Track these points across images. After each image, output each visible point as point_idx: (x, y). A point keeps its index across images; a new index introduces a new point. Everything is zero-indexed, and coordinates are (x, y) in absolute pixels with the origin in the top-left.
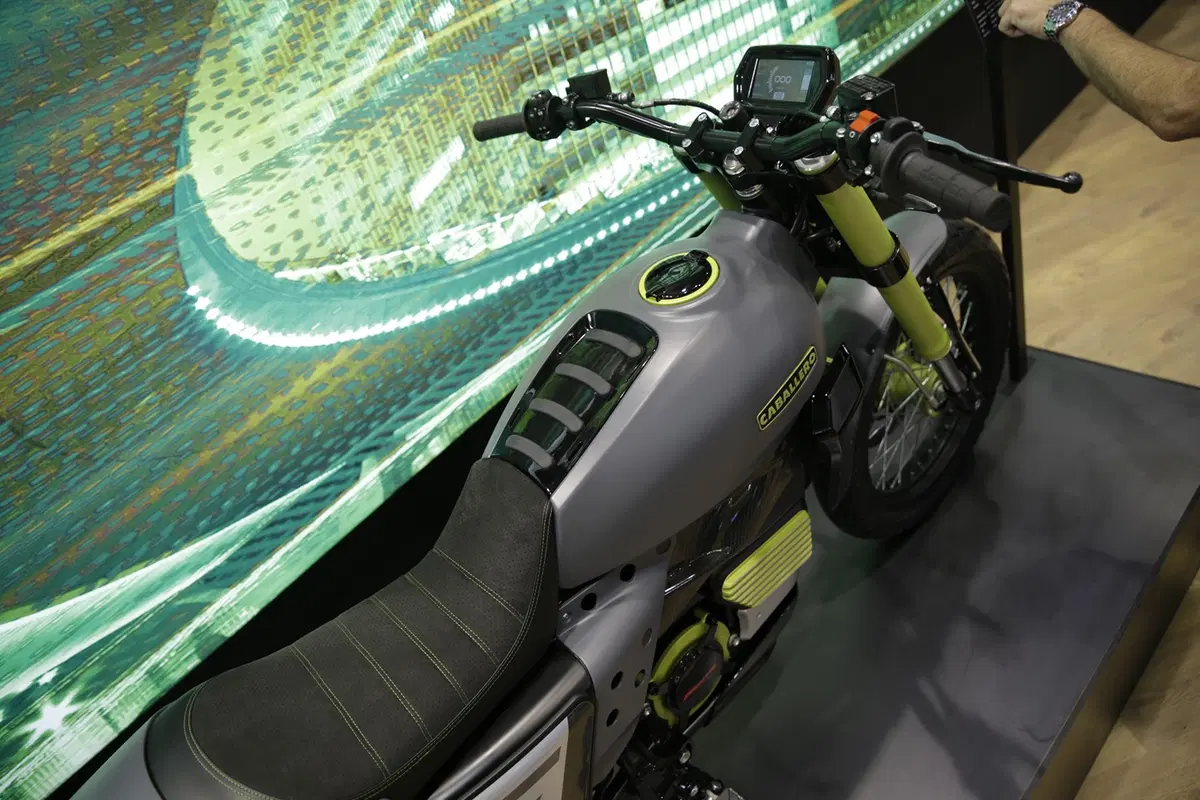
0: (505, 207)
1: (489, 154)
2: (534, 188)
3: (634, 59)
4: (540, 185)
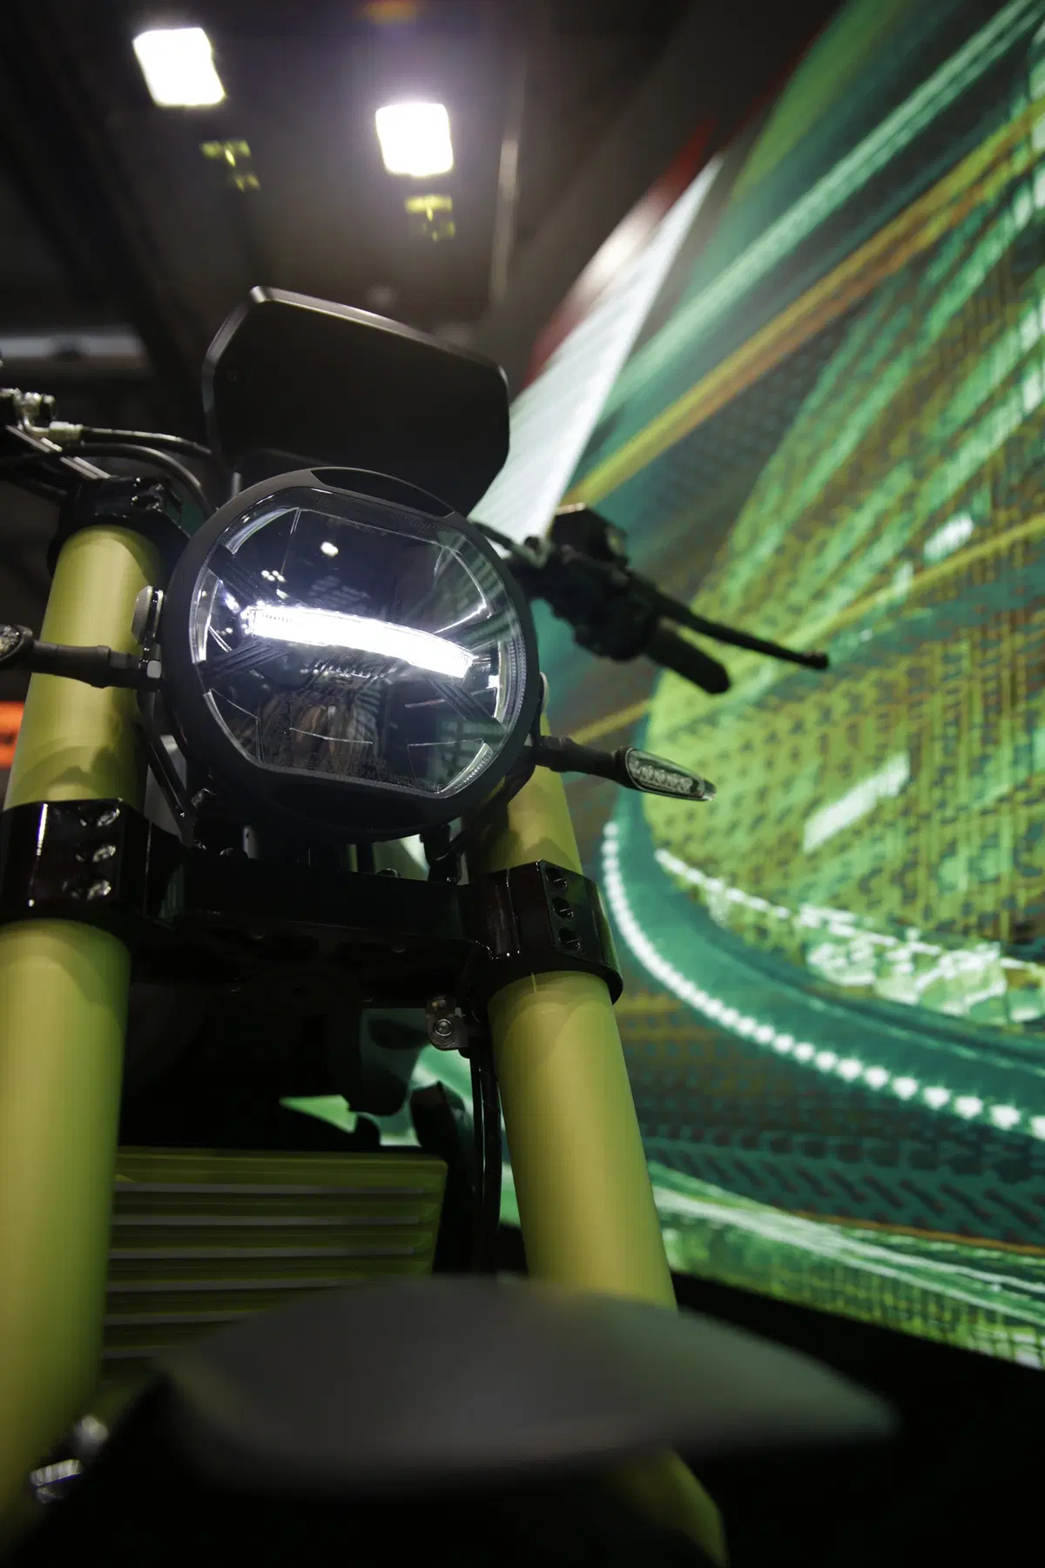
0: (932, 924)
1: (942, 804)
2: (1004, 916)
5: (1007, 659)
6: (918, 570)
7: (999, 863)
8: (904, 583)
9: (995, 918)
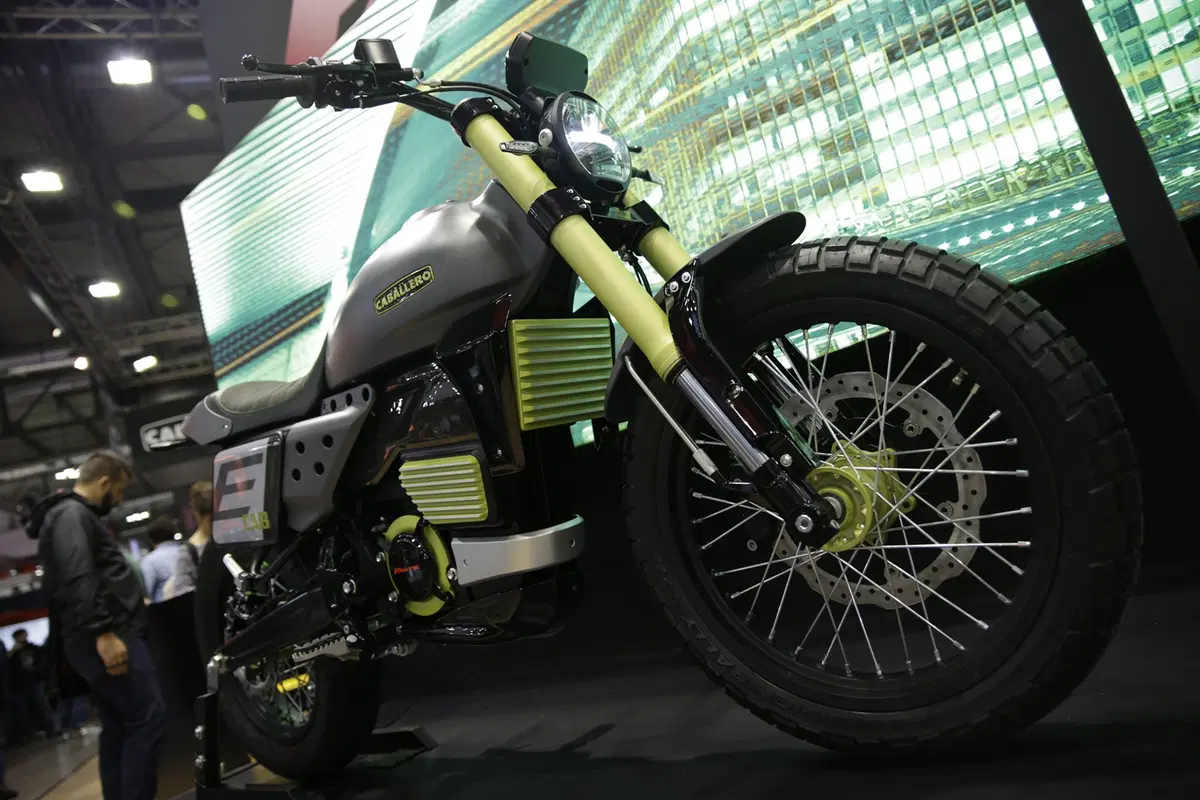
0: (688, 247)
1: (681, 201)
2: (717, 234)
5: (695, 141)
6: (648, 111)
7: (709, 216)
8: (642, 118)
9: (713, 236)
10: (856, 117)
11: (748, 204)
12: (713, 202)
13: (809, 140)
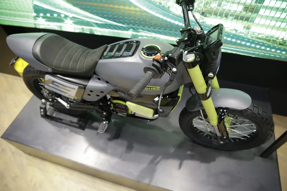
2: (201, 11)
3: (255, 3)
4: (203, 12)
10: (260, 5)
11: (215, 9)
12: (205, 2)
13: (243, 3)
